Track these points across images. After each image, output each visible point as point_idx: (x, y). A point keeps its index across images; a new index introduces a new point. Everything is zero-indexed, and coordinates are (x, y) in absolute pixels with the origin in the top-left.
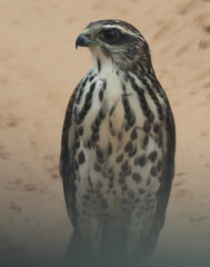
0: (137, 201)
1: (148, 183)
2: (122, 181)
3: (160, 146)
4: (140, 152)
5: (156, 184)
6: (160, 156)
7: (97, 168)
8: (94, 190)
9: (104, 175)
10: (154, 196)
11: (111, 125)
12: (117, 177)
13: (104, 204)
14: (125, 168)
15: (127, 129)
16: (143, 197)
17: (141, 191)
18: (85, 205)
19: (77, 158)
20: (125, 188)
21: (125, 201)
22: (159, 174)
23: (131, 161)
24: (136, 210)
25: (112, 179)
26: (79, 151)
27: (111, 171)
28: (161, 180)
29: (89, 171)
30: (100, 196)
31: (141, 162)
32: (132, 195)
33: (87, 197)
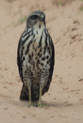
0: (43, 72)
1: (46, 66)
2: (37, 66)
3: (50, 53)
4: (43, 56)
5: (48, 67)
6: (50, 57)
7: (29, 62)
8: (28, 69)
9: (31, 64)
10: (48, 71)
11: (33, 46)
12: (36, 65)
13: (32, 74)
14: (38, 61)
15: (39, 48)
16: (44, 71)
17: (44, 69)
18: (25, 75)
19: (22, 59)
20: (38, 68)
21: (39, 73)
22: (50, 63)
23: (40, 59)
24: (42, 76)
25: (34, 65)
26: (23, 56)
27: (34, 62)
28: (50, 65)
29: (26, 63)
30: (30, 71)
31: (43, 59)
32: (41, 70)
33: (26, 72)
